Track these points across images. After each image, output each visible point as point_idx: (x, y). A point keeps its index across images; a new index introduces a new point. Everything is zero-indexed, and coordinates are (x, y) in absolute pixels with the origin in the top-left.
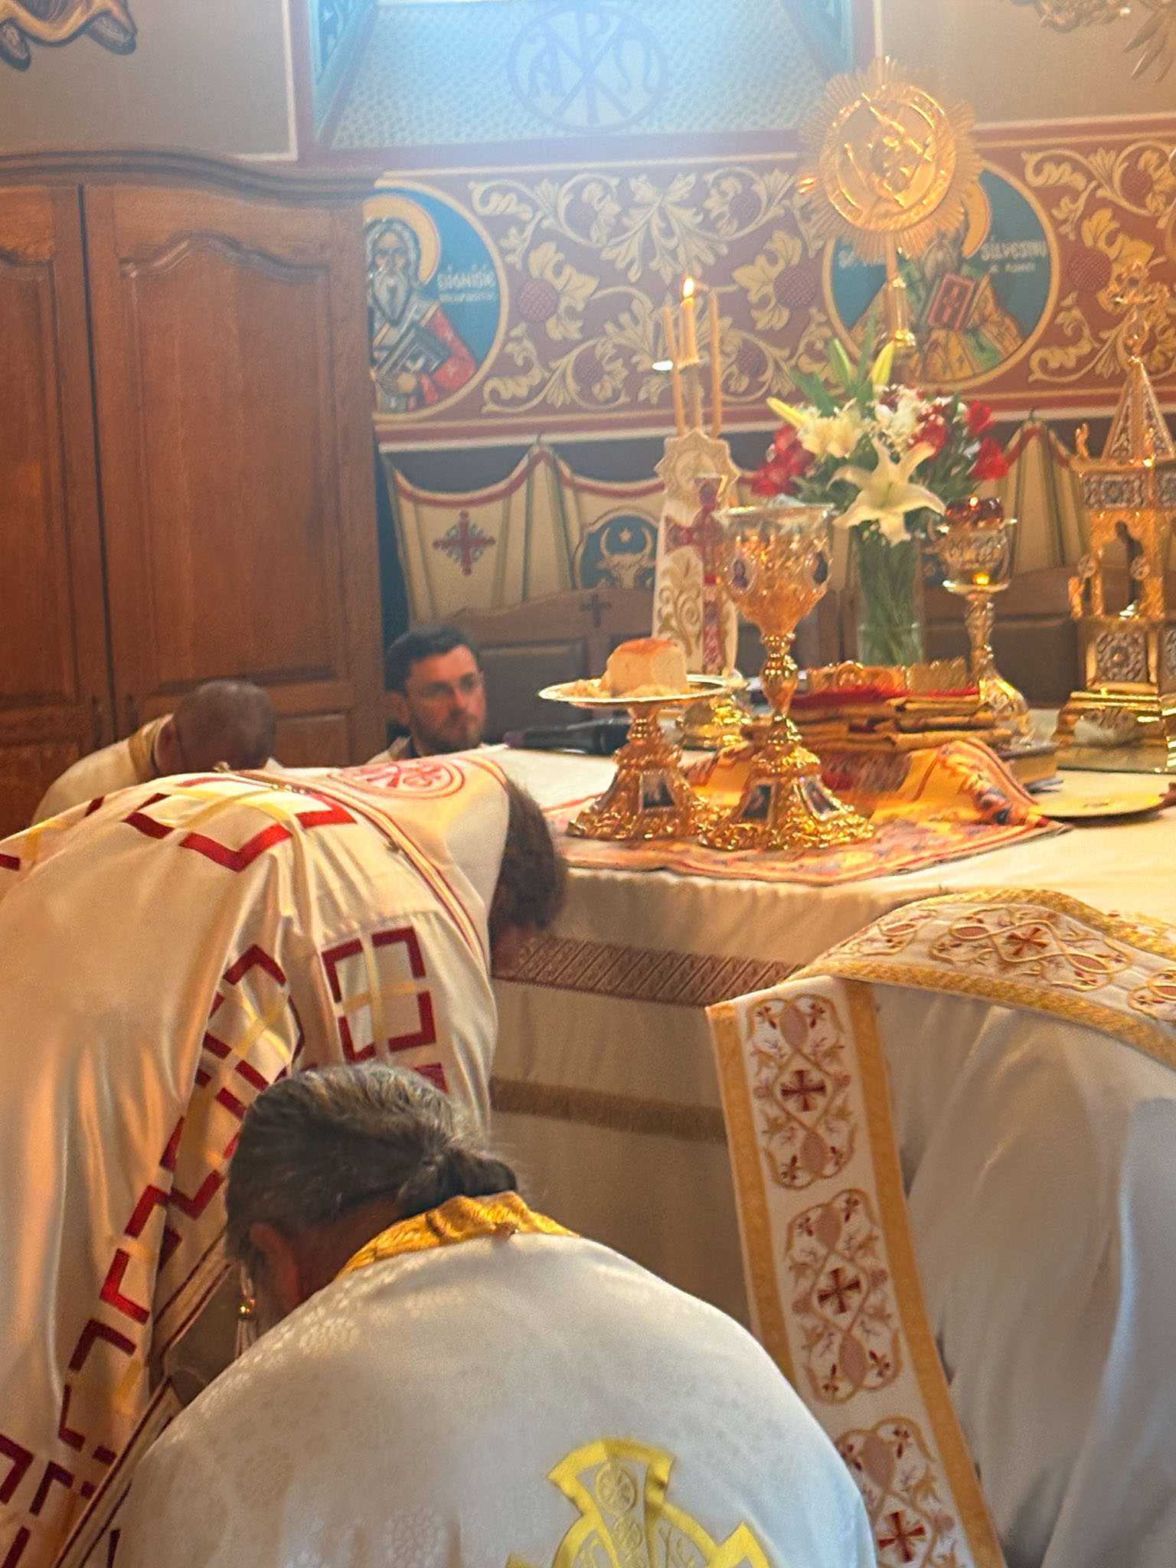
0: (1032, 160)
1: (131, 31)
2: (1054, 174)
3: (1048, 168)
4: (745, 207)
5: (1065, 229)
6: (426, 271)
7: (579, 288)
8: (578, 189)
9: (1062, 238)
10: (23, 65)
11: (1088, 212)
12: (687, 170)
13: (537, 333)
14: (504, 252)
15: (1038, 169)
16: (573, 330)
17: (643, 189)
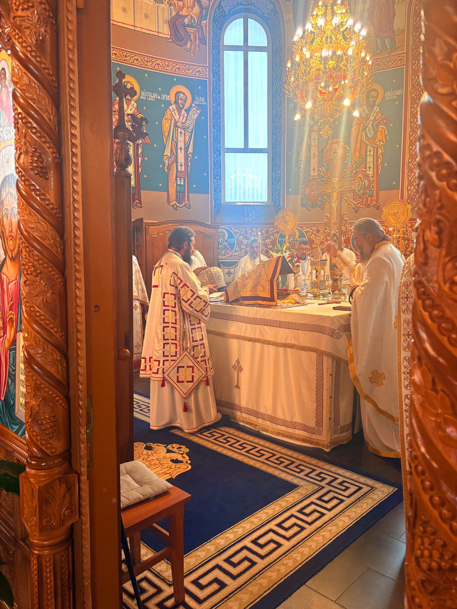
1: (190, 206)
2: (307, 229)
4: (267, 232)
6: (226, 238)
7: (245, 241)
8: (246, 229)
9: (308, 238)
10: (176, 210)
11: (311, 235)
12: (260, 227)
13: (240, 247)
14: (236, 236)
15: (305, 229)
16: (244, 247)
17: (254, 229)
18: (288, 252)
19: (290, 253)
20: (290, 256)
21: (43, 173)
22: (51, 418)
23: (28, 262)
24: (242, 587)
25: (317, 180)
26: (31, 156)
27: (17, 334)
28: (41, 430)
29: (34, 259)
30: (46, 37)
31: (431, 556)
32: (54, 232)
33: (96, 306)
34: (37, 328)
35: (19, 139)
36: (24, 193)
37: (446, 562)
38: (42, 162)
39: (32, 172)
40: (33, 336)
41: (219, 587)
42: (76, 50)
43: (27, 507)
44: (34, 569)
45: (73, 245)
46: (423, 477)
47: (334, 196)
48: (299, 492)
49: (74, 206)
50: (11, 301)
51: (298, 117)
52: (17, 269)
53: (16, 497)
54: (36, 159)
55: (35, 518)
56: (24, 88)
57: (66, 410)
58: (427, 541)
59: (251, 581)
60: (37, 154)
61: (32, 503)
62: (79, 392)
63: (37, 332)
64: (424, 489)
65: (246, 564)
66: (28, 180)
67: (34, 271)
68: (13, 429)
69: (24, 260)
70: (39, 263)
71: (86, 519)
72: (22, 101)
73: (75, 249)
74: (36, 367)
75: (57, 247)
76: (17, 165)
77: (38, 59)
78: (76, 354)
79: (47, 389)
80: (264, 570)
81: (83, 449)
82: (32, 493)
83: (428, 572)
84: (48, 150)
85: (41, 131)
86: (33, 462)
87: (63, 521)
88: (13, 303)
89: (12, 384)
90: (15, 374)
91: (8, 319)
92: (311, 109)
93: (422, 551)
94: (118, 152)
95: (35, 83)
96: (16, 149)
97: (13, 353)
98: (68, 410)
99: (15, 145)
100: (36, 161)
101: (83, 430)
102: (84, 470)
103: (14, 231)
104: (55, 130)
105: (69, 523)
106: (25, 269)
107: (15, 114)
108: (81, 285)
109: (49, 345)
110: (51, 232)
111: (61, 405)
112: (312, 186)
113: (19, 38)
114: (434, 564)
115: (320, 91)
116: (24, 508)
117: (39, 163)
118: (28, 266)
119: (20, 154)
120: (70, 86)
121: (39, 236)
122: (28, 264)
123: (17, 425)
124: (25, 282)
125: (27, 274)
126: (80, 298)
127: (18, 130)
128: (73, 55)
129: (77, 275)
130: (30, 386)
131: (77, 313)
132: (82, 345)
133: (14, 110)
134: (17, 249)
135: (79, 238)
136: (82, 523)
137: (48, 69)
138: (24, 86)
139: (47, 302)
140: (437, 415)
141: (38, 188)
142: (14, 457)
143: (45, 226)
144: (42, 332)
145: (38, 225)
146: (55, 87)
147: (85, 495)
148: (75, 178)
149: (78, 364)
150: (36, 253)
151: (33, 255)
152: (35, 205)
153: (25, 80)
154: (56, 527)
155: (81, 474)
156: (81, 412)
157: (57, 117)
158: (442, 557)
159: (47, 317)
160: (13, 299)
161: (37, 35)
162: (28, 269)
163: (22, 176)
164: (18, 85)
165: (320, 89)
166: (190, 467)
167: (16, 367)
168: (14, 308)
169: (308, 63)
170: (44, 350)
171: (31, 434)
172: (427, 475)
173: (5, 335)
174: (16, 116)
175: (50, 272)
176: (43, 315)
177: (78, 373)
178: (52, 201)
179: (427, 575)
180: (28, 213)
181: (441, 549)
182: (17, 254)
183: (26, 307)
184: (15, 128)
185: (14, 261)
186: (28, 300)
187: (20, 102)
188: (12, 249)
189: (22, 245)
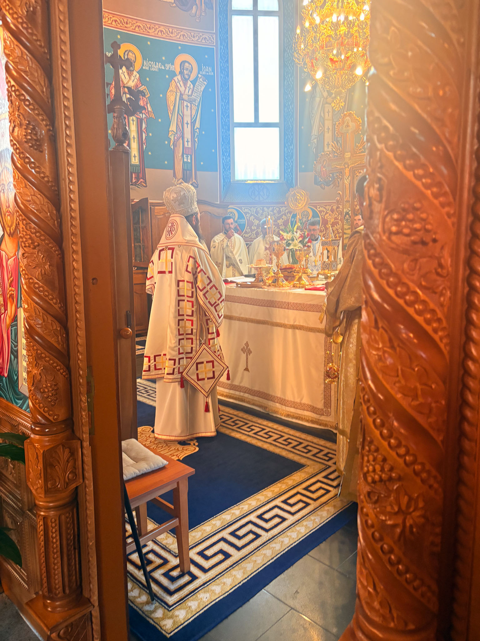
0: (318, 207)
1: (198, 185)
2: (321, 209)
3: (321, 208)
4: (279, 212)
5: (323, 216)
6: (236, 219)
7: (256, 222)
8: (257, 209)
9: (322, 218)
11: (326, 214)
12: (272, 207)
13: (251, 228)
14: (246, 217)
15: (319, 208)
16: (255, 228)
17: (266, 209)
18: (299, 232)
19: (301, 233)
20: (301, 236)
21: (37, 145)
22: (53, 386)
23: (26, 235)
24: (247, 557)
25: (329, 155)
26: (25, 129)
27: (18, 310)
28: (43, 397)
29: (31, 231)
30: (36, 8)
31: (374, 471)
32: (50, 206)
33: (93, 279)
34: (37, 300)
35: (13, 112)
36: (19, 166)
37: (386, 474)
38: (36, 135)
39: (26, 145)
40: (33, 307)
41: (224, 557)
42: (67, 21)
43: (33, 471)
44: (41, 529)
45: (69, 218)
46: (369, 404)
47: (346, 172)
48: (306, 472)
49: (69, 179)
50: (11, 277)
51: (308, 88)
52: (15, 245)
53: (22, 466)
54: (30, 131)
55: (40, 482)
56: (17, 60)
57: (67, 378)
58: (371, 458)
59: (255, 551)
60: (31, 127)
61: (37, 467)
62: (79, 361)
63: (37, 303)
64: (369, 413)
65: (251, 536)
66: (22, 153)
67: (32, 243)
68: (17, 403)
69: (22, 232)
70: (36, 235)
71: (90, 483)
72: (15, 74)
73: (71, 222)
74: (36, 338)
75: (53, 219)
76: (12, 138)
77: (30, 31)
78: (75, 325)
79: (47, 359)
80: (268, 542)
81: (84, 417)
82: (37, 457)
83: (373, 485)
84: (41, 122)
85: (34, 103)
86: (37, 429)
87: (67, 484)
88: (13, 279)
89: (14, 359)
90: (18, 349)
91: (8, 296)
92: (322, 79)
93: (368, 467)
94: (115, 126)
95: (27, 55)
96: (10, 122)
97: (15, 329)
98: (69, 379)
99: (9, 118)
100: (30, 133)
101: (83, 399)
102: (86, 436)
103: (11, 206)
104: (48, 102)
105: (74, 486)
106: (22, 241)
107: (9, 87)
108: (78, 257)
109: (48, 316)
110: (47, 206)
111: (62, 374)
112: (324, 162)
113: (9, 9)
114: (377, 477)
115: (332, 60)
116: (29, 473)
117: (33, 136)
118: (26, 238)
119: (15, 127)
120: (61, 58)
121: (36, 208)
122: (26, 237)
123: (21, 400)
124: (23, 254)
125: (25, 246)
126: (78, 271)
127: (12, 103)
128: (65, 26)
129: (74, 247)
130: (31, 355)
131: (75, 285)
132: (81, 316)
133: (7, 83)
134: (15, 224)
135: (75, 211)
136: (86, 486)
137: (40, 41)
138: (17, 58)
139: (45, 274)
140: (378, 349)
141: (32, 160)
142: (19, 431)
143: (39, 198)
144: (41, 303)
145: (34, 198)
146: (47, 59)
147: (88, 460)
148: (69, 151)
149: (78, 335)
150: (33, 225)
151: (30, 228)
152: (31, 178)
153: (18, 52)
154: (61, 489)
155: (83, 440)
156: (81, 380)
157: (49, 90)
158: (382, 470)
159: (46, 288)
160: (13, 274)
161: (28, 6)
162: (26, 241)
163: (17, 148)
164: (11, 58)
165: (332, 57)
166: (197, 449)
167: (18, 343)
168: (14, 283)
169: (318, 30)
170: (44, 321)
171: (34, 402)
172: (372, 401)
173: (6, 312)
174: (10, 89)
175: (48, 244)
176: (42, 287)
177: (78, 343)
178: (48, 174)
179: (372, 486)
180: (24, 186)
181: (382, 463)
182: (15, 230)
183: (25, 279)
184: (8, 101)
185: (12, 236)
186: (26, 272)
187: (13, 75)
188: (9, 225)
189: (19, 218)
